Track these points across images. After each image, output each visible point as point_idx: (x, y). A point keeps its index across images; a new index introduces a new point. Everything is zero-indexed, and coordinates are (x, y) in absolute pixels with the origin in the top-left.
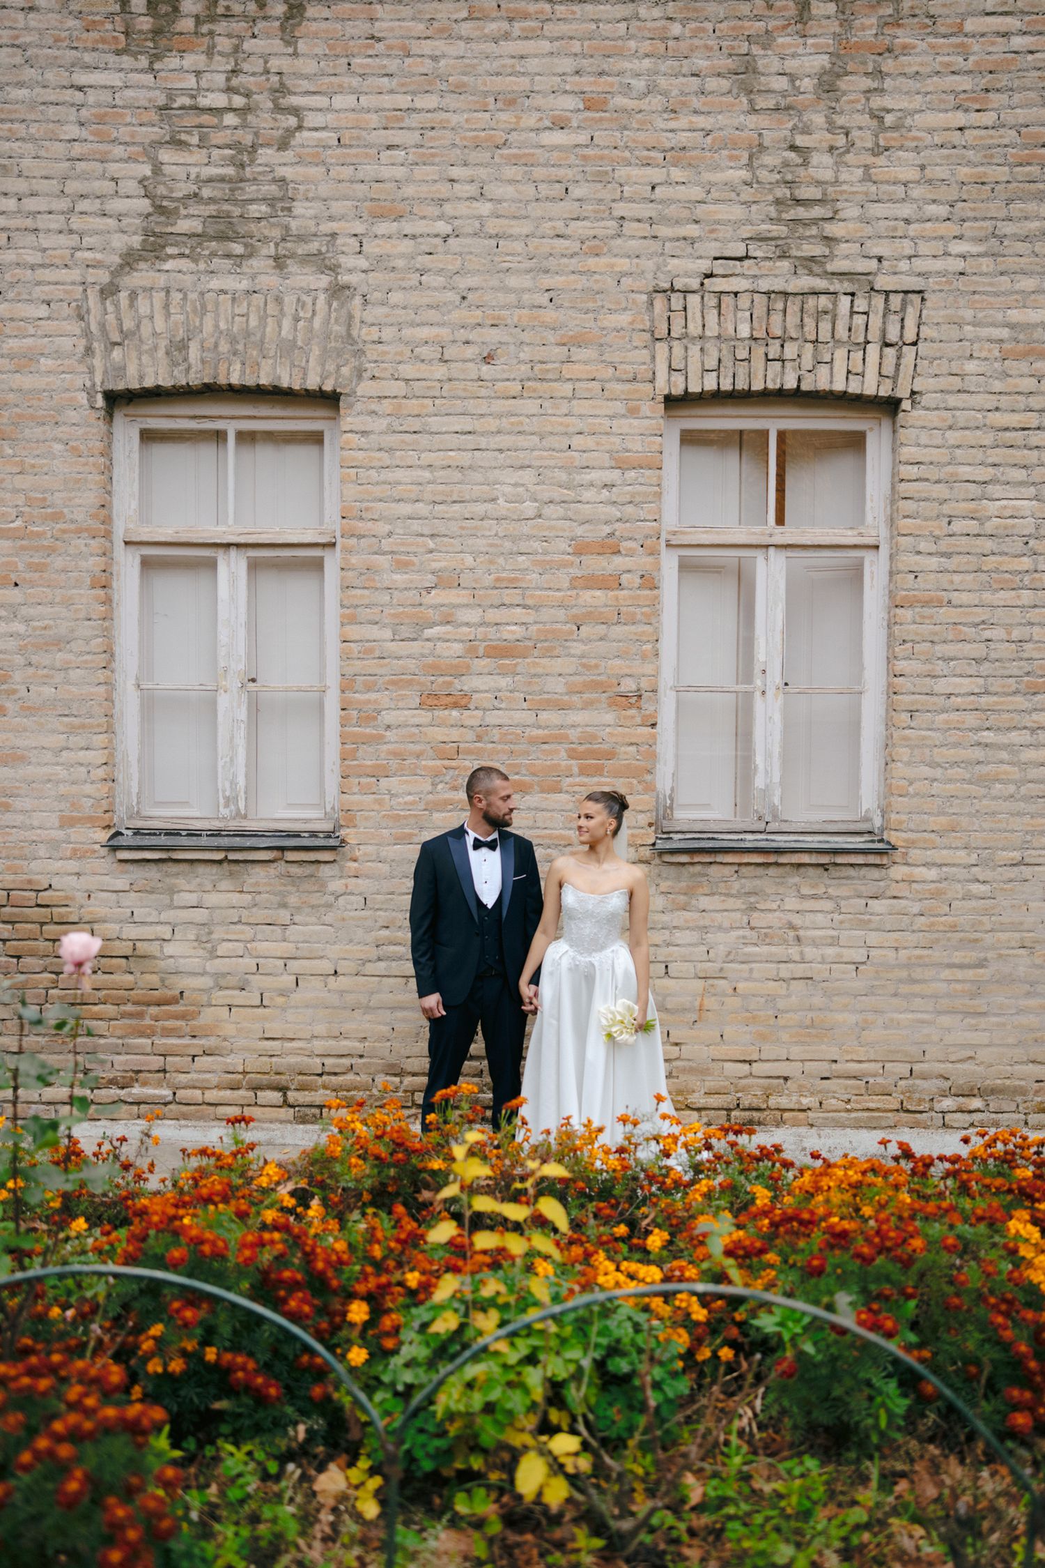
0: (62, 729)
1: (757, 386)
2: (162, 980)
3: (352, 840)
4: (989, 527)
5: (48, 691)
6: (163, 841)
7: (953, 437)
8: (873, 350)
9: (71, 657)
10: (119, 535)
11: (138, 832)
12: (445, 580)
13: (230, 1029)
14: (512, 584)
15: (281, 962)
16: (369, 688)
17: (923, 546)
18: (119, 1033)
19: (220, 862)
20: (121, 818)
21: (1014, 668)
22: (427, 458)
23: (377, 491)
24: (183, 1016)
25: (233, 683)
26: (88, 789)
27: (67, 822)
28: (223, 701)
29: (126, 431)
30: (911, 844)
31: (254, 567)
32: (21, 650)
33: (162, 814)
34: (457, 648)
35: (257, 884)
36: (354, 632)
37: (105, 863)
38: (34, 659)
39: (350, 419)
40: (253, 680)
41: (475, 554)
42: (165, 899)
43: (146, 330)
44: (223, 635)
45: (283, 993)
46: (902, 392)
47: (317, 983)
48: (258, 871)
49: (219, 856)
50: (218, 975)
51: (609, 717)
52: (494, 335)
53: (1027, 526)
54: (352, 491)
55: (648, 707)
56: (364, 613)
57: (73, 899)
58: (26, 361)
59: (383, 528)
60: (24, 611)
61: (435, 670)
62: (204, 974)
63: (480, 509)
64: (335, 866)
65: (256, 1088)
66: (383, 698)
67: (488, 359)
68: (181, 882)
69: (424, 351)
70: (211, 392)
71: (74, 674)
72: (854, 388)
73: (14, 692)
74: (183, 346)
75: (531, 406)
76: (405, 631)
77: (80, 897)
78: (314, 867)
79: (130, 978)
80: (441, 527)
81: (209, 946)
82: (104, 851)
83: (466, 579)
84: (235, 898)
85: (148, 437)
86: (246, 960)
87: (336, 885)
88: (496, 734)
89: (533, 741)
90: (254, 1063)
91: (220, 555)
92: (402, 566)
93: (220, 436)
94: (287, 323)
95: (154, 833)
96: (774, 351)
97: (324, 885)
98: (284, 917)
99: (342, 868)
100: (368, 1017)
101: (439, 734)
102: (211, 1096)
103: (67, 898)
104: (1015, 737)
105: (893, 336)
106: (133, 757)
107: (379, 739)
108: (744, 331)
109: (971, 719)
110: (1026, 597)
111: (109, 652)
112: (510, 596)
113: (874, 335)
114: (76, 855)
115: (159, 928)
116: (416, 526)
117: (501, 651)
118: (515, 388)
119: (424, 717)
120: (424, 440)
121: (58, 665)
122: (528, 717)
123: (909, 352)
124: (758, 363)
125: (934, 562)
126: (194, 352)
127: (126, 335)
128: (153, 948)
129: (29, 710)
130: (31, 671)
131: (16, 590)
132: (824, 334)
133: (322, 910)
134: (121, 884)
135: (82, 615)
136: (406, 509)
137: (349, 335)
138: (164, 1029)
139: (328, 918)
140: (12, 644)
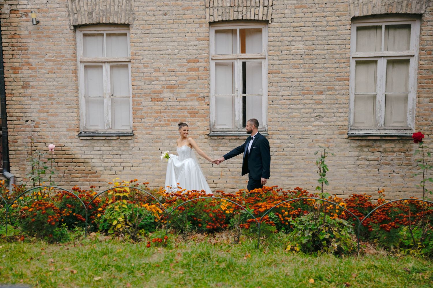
0: (66, 108)
1: (232, 19)
2: (92, 168)
3: (136, 134)
4: (292, 53)
5: (63, 99)
6: (92, 134)
7: (282, 30)
8: (261, 8)
9: (68, 90)
10: (79, 60)
11: (86, 132)
12: (156, 70)
13: (108, 180)
14: (173, 71)
15: (120, 164)
16: (139, 97)
17: (275, 58)
18: (82, 181)
19: (105, 139)
20: (81, 129)
21: (299, 88)
22: (151, 40)
23: (139, 48)
24: (97, 177)
25: (107, 96)
26: (73, 122)
27: (68, 130)
28: (105, 100)
29: (79, 34)
30: (273, 134)
31: (112, 67)
32: (56, 89)
33: (92, 128)
34: (160, 87)
35: (113, 145)
36: (135, 83)
37: (77, 140)
38: (59, 91)
39: (132, 31)
40: (113, 95)
41: (164, 63)
42: (92, 148)
43: (82, 10)
44: (105, 85)
45: (120, 171)
46: (269, 19)
47: (128, 168)
48: (114, 141)
49: (104, 138)
50: (105, 167)
51: (197, 103)
52: (166, 8)
53: (302, 52)
54: (133, 48)
55: (207, 100)
56: (137, 79)
57: (70, 149)
58: (54, 18)
59: (141, 57)
60: (56, 79)
61: (154, 92)
62: (102, 166)
63: (164, 52)
64: (132, 140)
66: (142, 99)
67: (165, 14)
68: (95, 144)
69: (149, 13)
70: (98, 24)
71: (69, 94)
72: (256, 18)
73: (55, 99)
74: (91, 14)
75: (176, 26)
76: (147, 83)
77: (72, 148)
78: (127, 140)
79: (84, 167)
80: (155, 57)
81: (102, 160)
82: (77, 137)
83: (161, 70)
84: (108, 148)
85: (85, 35)
86: (111, 163)
87: (132, 145)
88: (170, 108)
89: (179, 109)
91: (103, 65)
92: (146, 67)
93: (102, 35)
94: (116, 7)
95: (89, 133)
96: (236, 9)
97: (129, 145)
98: (120, 152)
99: (134, 141)
100: (141, 177)
101: (156, 108)
103: (69, 148)
104: (299, 106)
105: (266, 4)
106: (84, 114)
107: (141, 109)
108: (228, 5)
109: (288, 102)
110: (302, 70)
111: (77, 89)
112: (172, 74)
113: (261, 4)
114: (71, 138)
115: (91, 155)
116: (149, 57)
117: (170, 87)
118: (172, 21)
119: (152, 104)
120: (150, 35)
121: (65, 92)
122: (177, 103)
123: (270, 8)
124: (232, 13)
125: (277, 62)
126: (94, 15)
127: (78, 11)
128: (89, 160)
129: (58, 103)
130: (58, 94)
131: (54, 74)
132: (249, 5)
133: (129, 151)
134: (81, 145)
135: (70, 80)
136: (146, 53)
137: (131, 9)
138: (92, 180)
139: (131, 153)
140: (54, 87)
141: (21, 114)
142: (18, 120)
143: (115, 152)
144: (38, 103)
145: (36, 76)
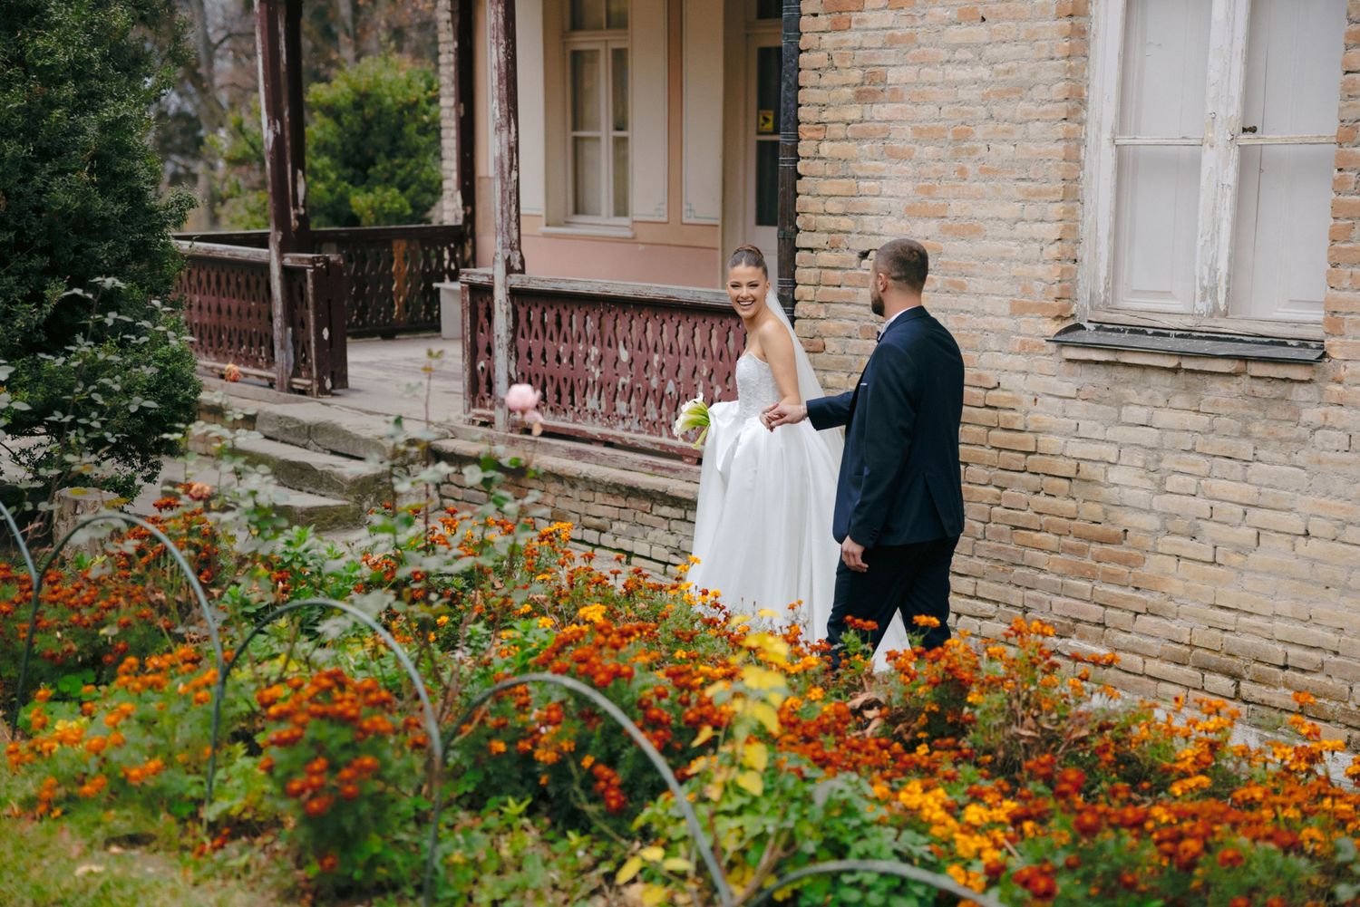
0: (1020, 197)
2: (1105, 512)
3: (1336, 354)
5: (1007, 149)
6: (1125, 339)
9: (1031, 107)
11: (1100, 326)
13: (1176, 587)
15: (1240, 509)
18: (1059, 569)
19: (1175, 370)
20: (1082, 309)
24: (1124, 561)
25: (1221, 135)
26: (1041, 270)
27: (1019, 309)
28: (1209, 159)
32: (984, 100)
33: (1132, 306)
35: (1215, 403)
37: (1050, 361)
38: (996, 110)
40: (1253, 130)
42: (1112, 411)
44: (1213, 74)
45: (1240, 550)
47: (1282, 543)
48: (1218, 385)
49: (1171, 363)
50: (1165, 516)
57: (1018, 401)
60: (991, 52)
62: (1150, 511)
64: (1313, 388)
65: (1204, 669)
68: (1130, 392)
71: (1035, 128)
73: (975, 150)
77: (1027, 399)
78: (1286, 386)
79: (1071, 504)
81: (1157, 476)
82: (1052, 347)
84: (1190, 420)
86: (1199, 501)
87: (1312, 414)
90: (1203, 636)
95: (1117, 329)
97: (1297, 413)
98: (1246, 449)
99: (1321, 391)
100: (1345, 600)
102: (1154, 667)
103: (1014, 400)
106: (1103, 231)
111: (1078, 98)
114: (1026, 350)
115: (1104, 447)
121: (1018, 117)
128: (1094, 471)
129: (988, 173)
130: (992, 124)
131: (984, 26)
133: (1294, 446)
134: (1068, 388)
135: (1045, 54)
138: (1105, 573)
139: (1300, 458)
140: (973, 93)
141: (846, 223)
142: (834, 248)
143: (1218, 444)
144: (907, 168)
145: (910, 38)
